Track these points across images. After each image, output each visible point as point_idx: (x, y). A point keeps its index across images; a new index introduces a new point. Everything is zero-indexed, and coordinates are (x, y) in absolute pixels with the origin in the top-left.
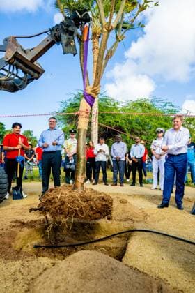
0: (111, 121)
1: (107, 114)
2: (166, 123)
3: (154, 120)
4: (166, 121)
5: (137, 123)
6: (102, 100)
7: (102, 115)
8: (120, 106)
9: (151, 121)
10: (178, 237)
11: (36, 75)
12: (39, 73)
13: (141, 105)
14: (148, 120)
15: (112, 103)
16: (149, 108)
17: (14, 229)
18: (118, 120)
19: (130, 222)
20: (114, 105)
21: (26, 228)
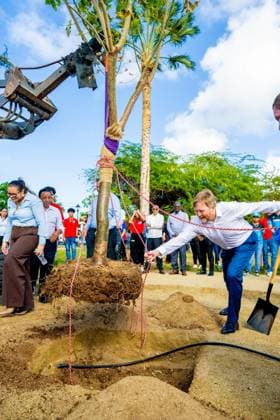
0: (168, 182)
1: (162, 173)
2: (245, 184)
3: (227, 179)
4: (245, 181)
5: (204, 184)
6: (155, 153)
7: (154, 174)
8: (179, 162)
9: (224, 181)
10: (269, 354)
11: (46, 114)
12: (49, 112)
13: (208, 159)
14: (219, 181)
15: (169, 158)
16: (220, 164)
17: (31, 341)
18: (177, 180)
19: (198, 330)
20: (172, 160)
21: (47, 340)
